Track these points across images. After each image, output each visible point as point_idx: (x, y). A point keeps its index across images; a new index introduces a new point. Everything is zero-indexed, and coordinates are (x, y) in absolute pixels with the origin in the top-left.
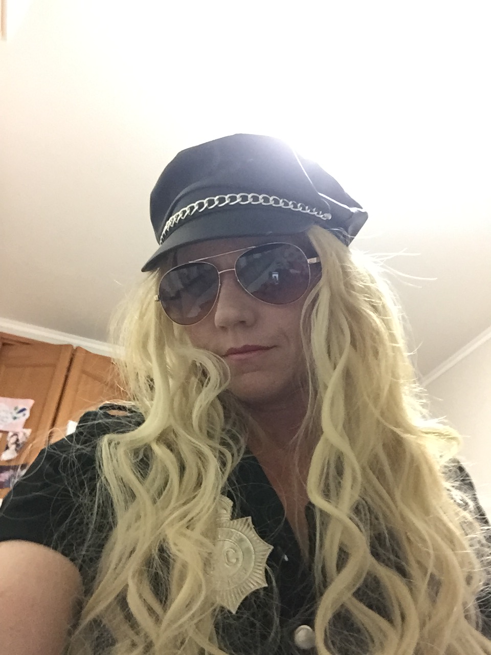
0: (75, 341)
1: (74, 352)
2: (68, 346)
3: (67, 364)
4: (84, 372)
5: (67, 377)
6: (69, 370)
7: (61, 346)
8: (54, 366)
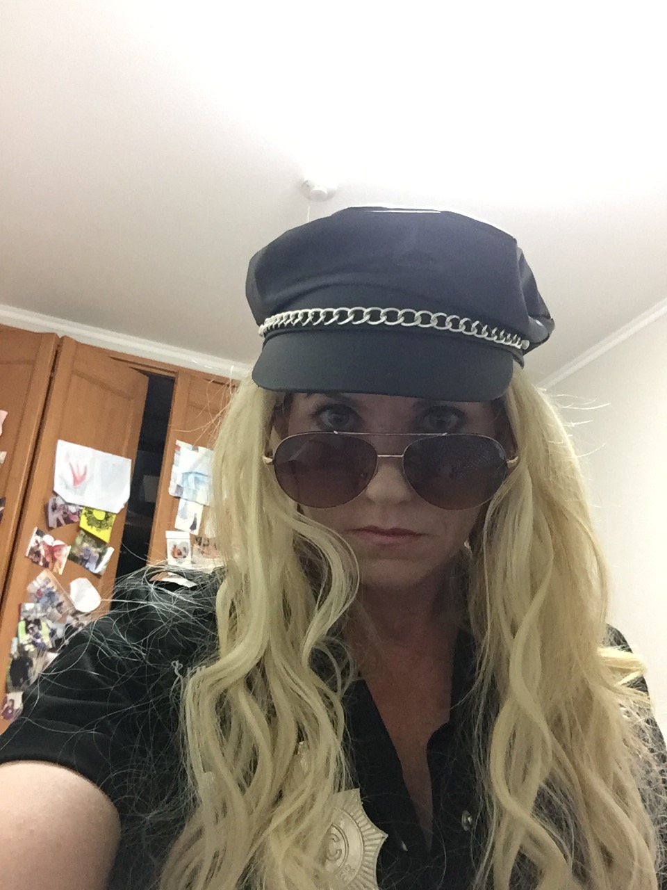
0: (62, 327)
1: (60, 343)
2: (51, 335)
3: (50, 360)
4: (74, 372)
5: (51, 379)
6: (53, 370)
7: (41, 334)
8: (32, 363)
